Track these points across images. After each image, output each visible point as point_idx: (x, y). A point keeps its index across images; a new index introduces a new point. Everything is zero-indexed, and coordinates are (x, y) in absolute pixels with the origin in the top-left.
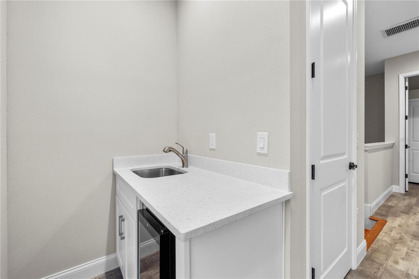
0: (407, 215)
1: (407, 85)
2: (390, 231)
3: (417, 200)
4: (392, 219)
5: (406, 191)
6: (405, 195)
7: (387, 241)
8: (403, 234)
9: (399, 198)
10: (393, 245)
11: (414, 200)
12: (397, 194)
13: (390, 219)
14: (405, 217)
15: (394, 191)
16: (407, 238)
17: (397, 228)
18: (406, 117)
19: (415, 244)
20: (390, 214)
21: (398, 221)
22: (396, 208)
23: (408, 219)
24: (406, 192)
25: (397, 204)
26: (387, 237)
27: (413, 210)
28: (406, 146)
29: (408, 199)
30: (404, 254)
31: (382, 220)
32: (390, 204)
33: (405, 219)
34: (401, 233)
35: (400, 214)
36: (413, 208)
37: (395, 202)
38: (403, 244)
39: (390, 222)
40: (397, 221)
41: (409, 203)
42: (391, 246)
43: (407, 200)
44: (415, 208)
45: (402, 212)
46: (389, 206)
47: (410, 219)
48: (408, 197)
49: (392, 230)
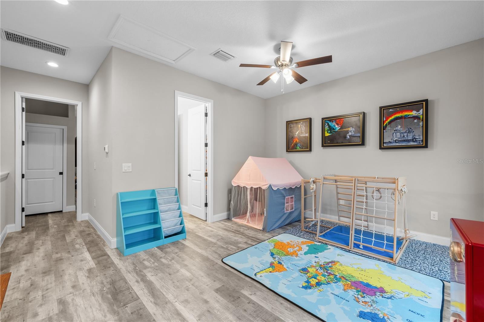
0: (30, 255)
1: (24, 106)
2: (17, 283)
3: (36, 233)
4: (16, 267)
5: (22, 227)
6: (23, 232)
7: (18, 298)
8: (33, 278)
9: (17, 237)
10: (27, 297)
11: (33, 234)
12: (13, 234)
13: (13, 269)
14: (29, 257)
15: (8, 232)
16: (38, 279)
17: (24, 275)
18: (23, 143)
19: (47, 281)
20: (11, 262)
21: (24, 265)
22: (17, 251)
23: (33, 258)
24: (23, 229)
25: (17, 246)
26: (16, 294)
27: (35, 245)
28: (23, 176)
29: (27, 235)
30: (40, 300)
31: (3, 276)
32: (8, 250)
33: (31, 260)
34: (31, 278)
35: (23, 257)
36: (35, 244)
37: (14, 245)
38: (36, 289)
39: (15, 272)
40: (22, 267)
41: (30, 240)
42: (24, 300)
43: (26, 237)
44: (36, 242)
45: (24, 253)
46: (8, 252)
47: (35, 257)
48: (26, 233)
49: (20, 280)
